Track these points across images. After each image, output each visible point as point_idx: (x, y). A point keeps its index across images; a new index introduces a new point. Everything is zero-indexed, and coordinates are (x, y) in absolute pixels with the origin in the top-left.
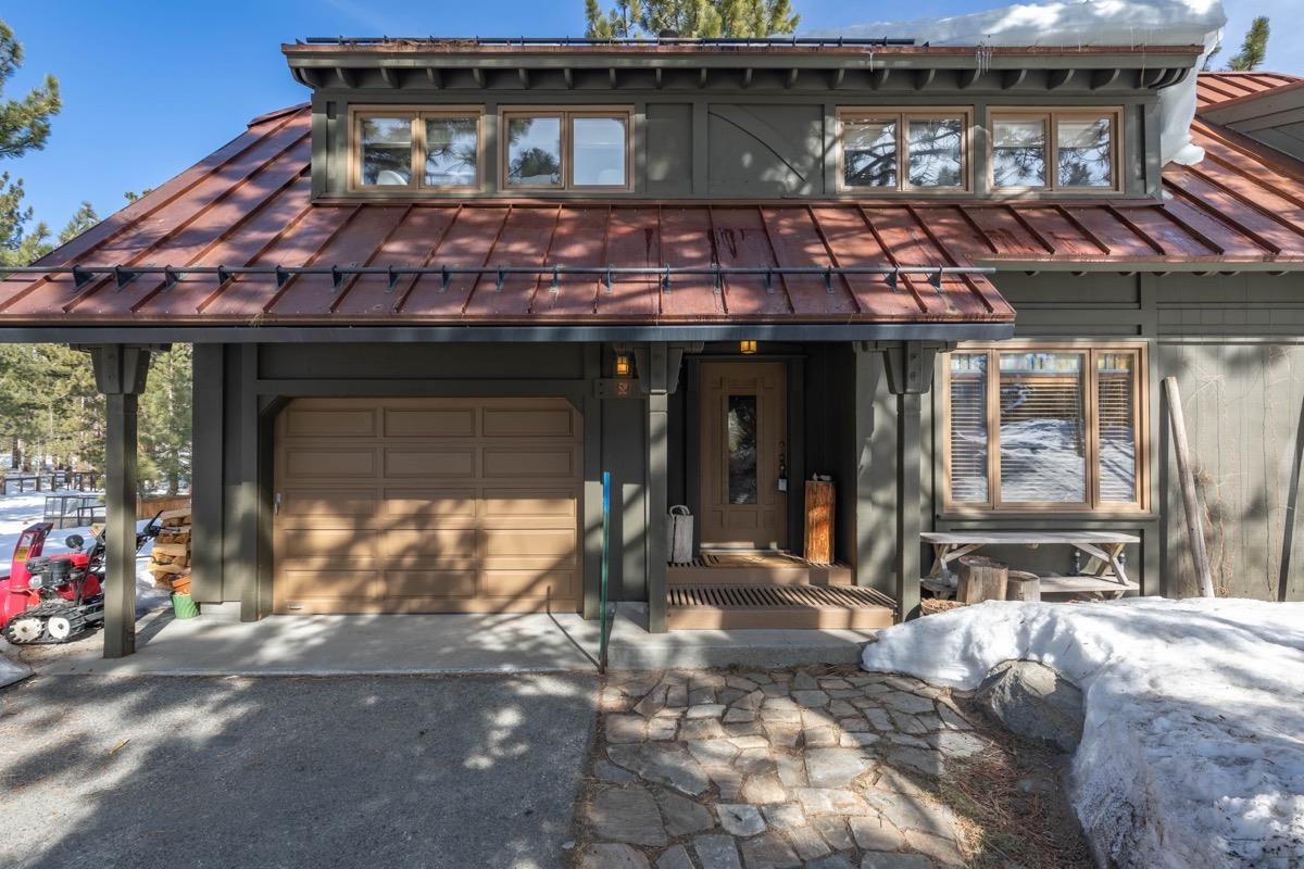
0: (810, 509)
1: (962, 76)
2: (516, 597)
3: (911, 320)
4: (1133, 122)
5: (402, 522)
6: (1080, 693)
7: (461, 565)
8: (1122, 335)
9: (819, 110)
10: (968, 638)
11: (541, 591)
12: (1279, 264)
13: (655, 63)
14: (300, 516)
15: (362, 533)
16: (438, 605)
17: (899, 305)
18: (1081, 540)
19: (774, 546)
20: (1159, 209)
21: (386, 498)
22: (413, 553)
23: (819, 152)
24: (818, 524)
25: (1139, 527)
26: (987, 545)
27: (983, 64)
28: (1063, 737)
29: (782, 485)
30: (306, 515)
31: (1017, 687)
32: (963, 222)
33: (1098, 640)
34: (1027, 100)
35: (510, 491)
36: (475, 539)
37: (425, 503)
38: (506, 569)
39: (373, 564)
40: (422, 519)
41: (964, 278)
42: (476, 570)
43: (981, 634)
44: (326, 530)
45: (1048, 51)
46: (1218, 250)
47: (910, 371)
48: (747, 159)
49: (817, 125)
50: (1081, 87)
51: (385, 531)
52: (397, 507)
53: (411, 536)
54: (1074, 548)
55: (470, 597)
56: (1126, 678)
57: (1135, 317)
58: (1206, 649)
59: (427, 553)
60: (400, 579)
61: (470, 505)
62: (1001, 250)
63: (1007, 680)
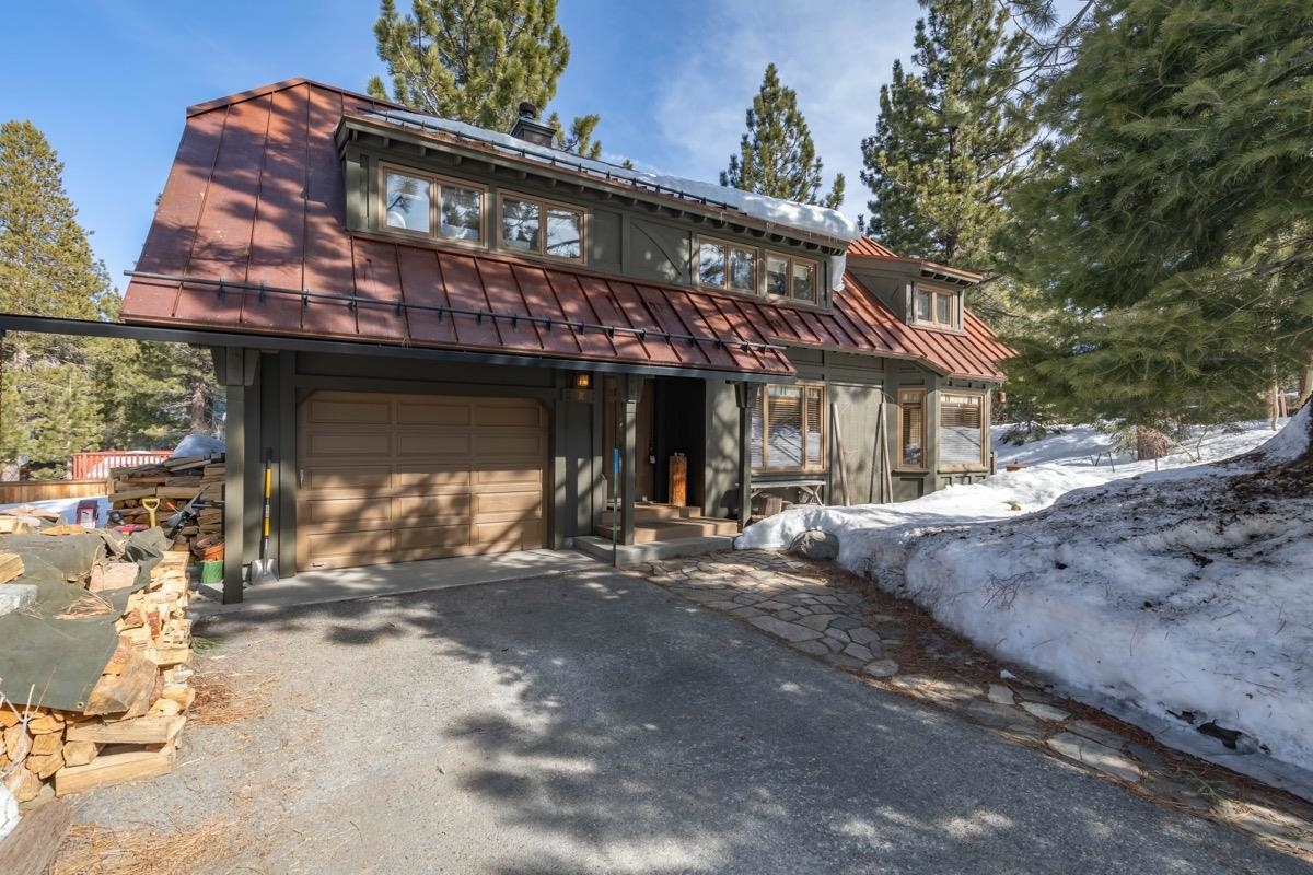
0: (673, 473)
1: (757, 233)
2: (494, 542)
3: (754, 372)
4: (822, 268)
5: (407, 490)
6: (835, 537)
7: (455, 521)
8: (816, 379)
9: (687, 234)
10: (783, 526)
11: (514, 535)
12: (875, 353)
13: (607, 189)
14: (315, 489)
15: (372, 500)
16: (436, 553)
17: (751, 364)
18: (803, 484)
19: (645, 499)
20: (831, 317)
21: (390, 472)
22: (415, 515)
23: (687, 257)
24: (680, 481)
25: (821, 476)
26: (768, 489)
27: (770, 230)
28: (832, 554)
29: (653, 460)
30: (320, 488)
31: (811, 540)
32: (756, 313)
33: (838, 517)
34: (783, 250)
35: (491, 464)
36: (463, 501)
37: (426, 475)
38: (487, 524)
39: (383, 525)
40: (424, 488)
41: (772, 350)
42: (466, 524)
43: (789, 524)
44: (339, 499)
45: (795, 230)
46: (856, 344)
47: (749, 395)
48: (648, 256)
49: (685, 242)
50: (804, 248)
51: (391, 499)
52: (403, 479)
53: (414, 501)
54: (799, 489)
55: (461, 544)
56: (852, 525)
57: (821, 371)
58: (870, 515)
59: (427, 514)
60: (406, 534)
61: (461, 476)
62: (780, 334)
63: (807, 538)
